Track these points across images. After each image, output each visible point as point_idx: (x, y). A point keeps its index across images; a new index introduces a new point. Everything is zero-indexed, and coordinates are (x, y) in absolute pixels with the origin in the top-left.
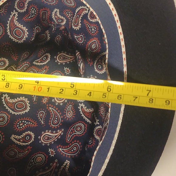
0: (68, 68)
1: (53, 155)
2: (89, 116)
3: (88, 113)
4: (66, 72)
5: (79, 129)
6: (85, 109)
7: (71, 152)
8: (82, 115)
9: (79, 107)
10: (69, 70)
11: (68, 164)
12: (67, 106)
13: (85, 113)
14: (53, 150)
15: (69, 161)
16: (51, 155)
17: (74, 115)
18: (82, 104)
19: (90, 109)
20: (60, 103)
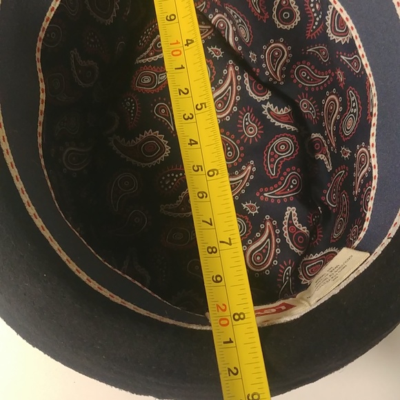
0: (214, 47)
1: (257, 211)
2: (289, 120)
3: (285, 116)
4: (215, 55)
5: (283, 148)
6: (276, 111)
7: (290, 189)
8: (276, 124)
9: (263, 113)
10: (220, 50)
11: (294, 212)
12: (241, 118)
13: (279, 118)
14: (250, 204)
15: (293, 208)
16: (253, 213)
17: (261, 130)
18: (268, 103)
19: (286, 108)
20: (225, 117)
